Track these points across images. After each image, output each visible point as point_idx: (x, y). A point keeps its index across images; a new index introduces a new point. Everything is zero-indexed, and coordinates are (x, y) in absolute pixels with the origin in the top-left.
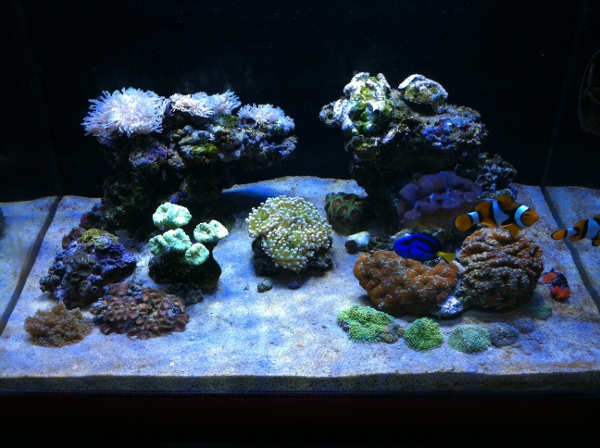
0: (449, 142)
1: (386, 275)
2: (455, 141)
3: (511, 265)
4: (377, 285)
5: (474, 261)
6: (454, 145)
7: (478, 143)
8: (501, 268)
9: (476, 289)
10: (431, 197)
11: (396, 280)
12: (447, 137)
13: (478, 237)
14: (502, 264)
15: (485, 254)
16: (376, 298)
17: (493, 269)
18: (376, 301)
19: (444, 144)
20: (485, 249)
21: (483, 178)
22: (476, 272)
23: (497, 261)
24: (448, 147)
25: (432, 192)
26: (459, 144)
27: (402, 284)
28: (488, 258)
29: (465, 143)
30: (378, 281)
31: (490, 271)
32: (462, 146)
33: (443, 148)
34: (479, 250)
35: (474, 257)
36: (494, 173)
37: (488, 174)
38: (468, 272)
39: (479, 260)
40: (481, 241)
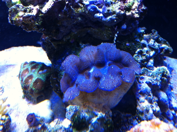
0: (109, 13)
2: (114, 13)
6: (113, 17)
7: (137, 16)
12: (108, 8)
19: (105, 15)
24: (108, 18)
26: (118, 15)
29: (125, 14)
32: (122, 18)
33: (104, 19)
36: (152, 48)
37: (146, 49)
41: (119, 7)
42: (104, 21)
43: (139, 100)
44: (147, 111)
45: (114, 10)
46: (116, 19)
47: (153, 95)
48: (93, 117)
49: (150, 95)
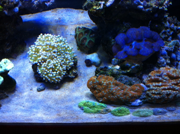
0: (148, 7)
1: (105, 89)
2: (151, 6)
3: (174, 89)
4: (99, 93)
5: (154, 86)
6: (150, 9)
7: (166, 9)
8: (167, 91)
9: (152, 98)
10: (133, 43)
11: (109, 92)
12: (147, 3)
13: (158, 74)
14: (169, 89)
15: (160, 84)
16: (98, 98)
17: (163, 91)
18: (98, 99)
19: (145, 8)
20: (161, 81)
21: (165, 33)
22: (153, 91)
23: (166, 88)
24: (147, 10)
25: (134, 40)
26: (154, 8)
27: (112, 94)
28: (162, 86)
29: (158, 8)
30: (100, 91)
31: (161, 92)
32: (156, 10)
33: (143, 10)
34: (157, 81)
35: (154, 84)
36: (172, 29)
37: (168, 30)
38: (149, 90)
39: (156, 86)
40: (159, 76)
41: (155, 3)
42: (143, 11)
43: (159, 58)
44: (163, 63)
45: (151, 5)
46: (152, 11)
47: (168, 56)
48: (133, 66)
49: (166, 56)
